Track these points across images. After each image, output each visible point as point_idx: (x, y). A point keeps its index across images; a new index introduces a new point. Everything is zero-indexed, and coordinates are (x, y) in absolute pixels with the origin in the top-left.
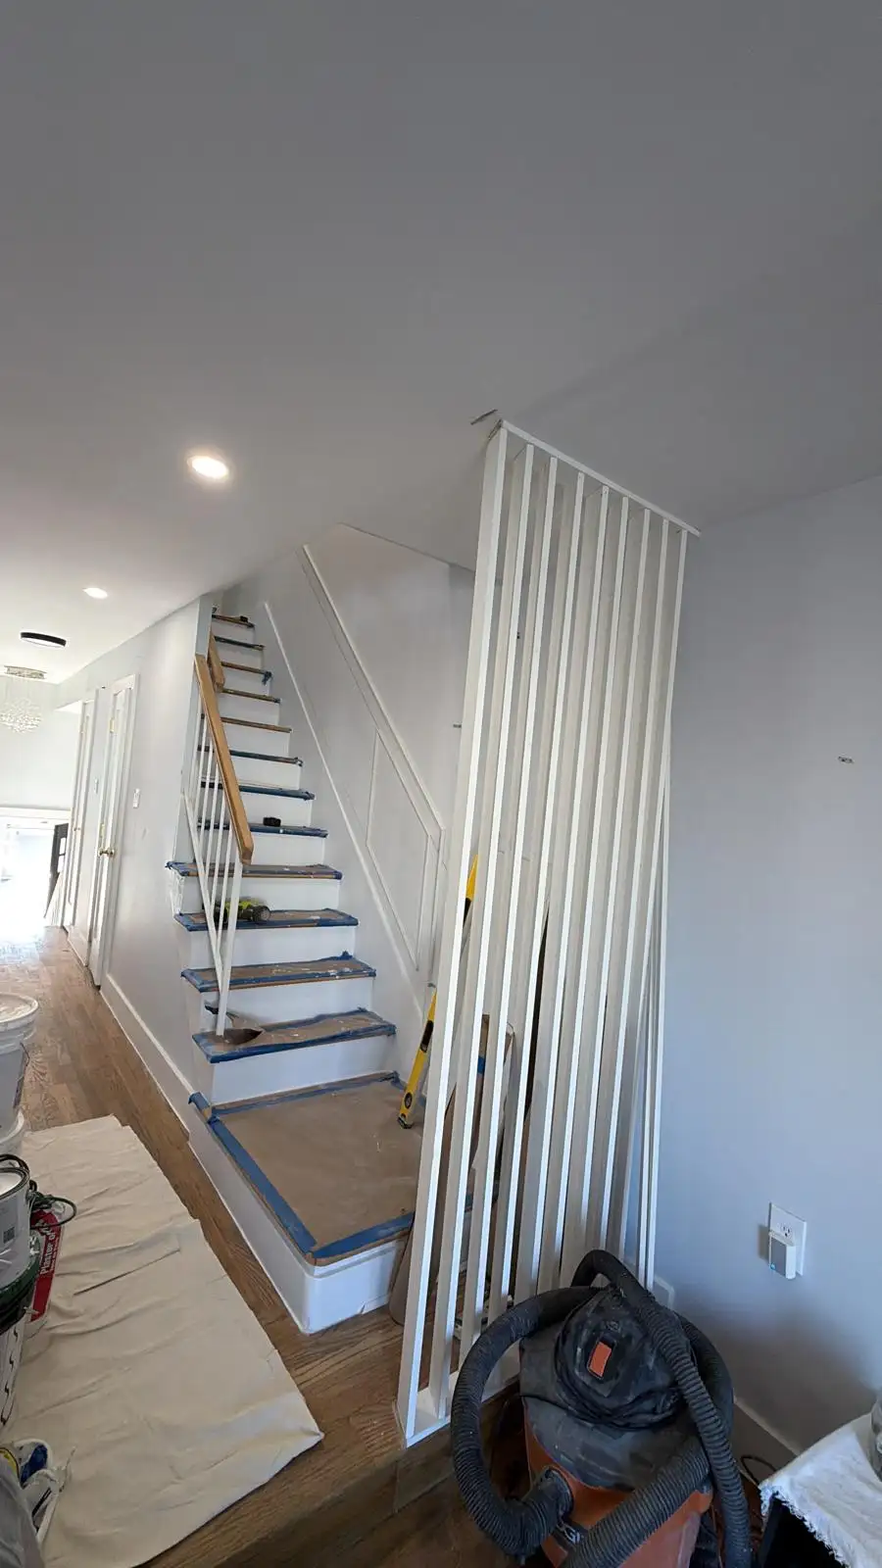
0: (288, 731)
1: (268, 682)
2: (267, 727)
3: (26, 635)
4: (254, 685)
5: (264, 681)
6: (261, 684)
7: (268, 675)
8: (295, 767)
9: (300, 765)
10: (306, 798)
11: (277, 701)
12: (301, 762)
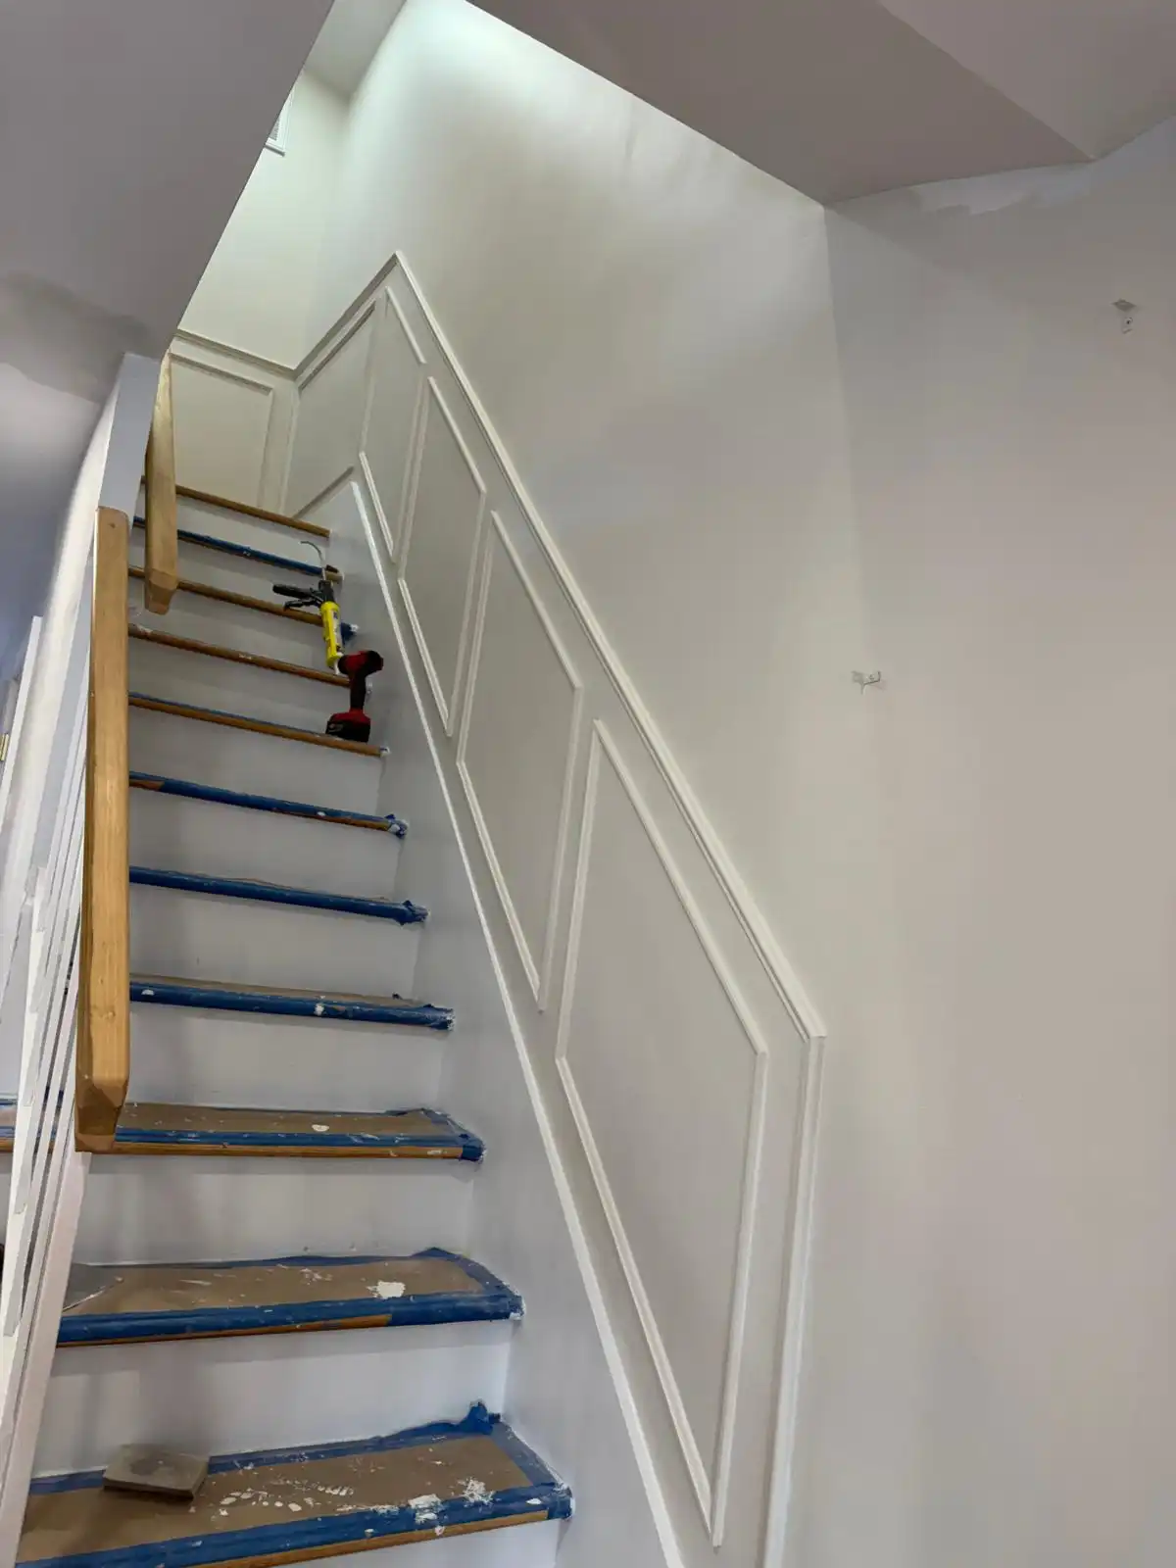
8: (388, 837)
9: (398, 836)
10: (403, 919)
12: (403, 827)
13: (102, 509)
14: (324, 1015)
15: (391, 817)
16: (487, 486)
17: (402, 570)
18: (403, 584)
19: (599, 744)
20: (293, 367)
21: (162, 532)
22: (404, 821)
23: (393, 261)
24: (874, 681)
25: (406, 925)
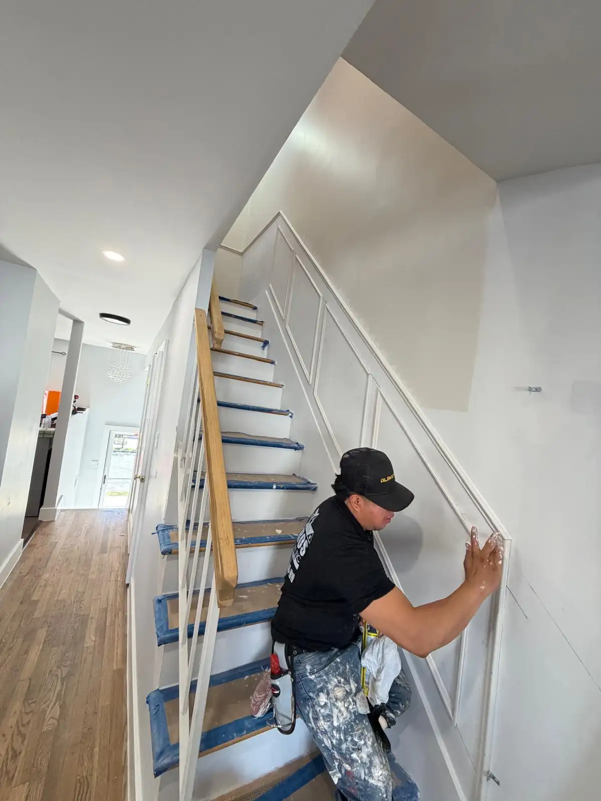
0: (281, 386)
1: (266, 348)
2: (265, 383)
3: (103, 315)
4: (255, 350)
5: (263, 347)
6: (260, 350)
7: (266, 343)
8: (287, 418)
9: (291, 417)
10: (296, 449)
11: (272, 363)
12: (292, 414)
13: (196, 309)
14: (276, 489)
15: (288, 411)
16: (322, 294)
17: (287, 324)
18: (288, 328)
19: (381, 399)
20: (241, 251)
21: (217, 316)
22: (292, 412)
23: (279, 214)
24: (538, 390)
25: (297, 451)
